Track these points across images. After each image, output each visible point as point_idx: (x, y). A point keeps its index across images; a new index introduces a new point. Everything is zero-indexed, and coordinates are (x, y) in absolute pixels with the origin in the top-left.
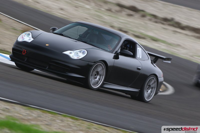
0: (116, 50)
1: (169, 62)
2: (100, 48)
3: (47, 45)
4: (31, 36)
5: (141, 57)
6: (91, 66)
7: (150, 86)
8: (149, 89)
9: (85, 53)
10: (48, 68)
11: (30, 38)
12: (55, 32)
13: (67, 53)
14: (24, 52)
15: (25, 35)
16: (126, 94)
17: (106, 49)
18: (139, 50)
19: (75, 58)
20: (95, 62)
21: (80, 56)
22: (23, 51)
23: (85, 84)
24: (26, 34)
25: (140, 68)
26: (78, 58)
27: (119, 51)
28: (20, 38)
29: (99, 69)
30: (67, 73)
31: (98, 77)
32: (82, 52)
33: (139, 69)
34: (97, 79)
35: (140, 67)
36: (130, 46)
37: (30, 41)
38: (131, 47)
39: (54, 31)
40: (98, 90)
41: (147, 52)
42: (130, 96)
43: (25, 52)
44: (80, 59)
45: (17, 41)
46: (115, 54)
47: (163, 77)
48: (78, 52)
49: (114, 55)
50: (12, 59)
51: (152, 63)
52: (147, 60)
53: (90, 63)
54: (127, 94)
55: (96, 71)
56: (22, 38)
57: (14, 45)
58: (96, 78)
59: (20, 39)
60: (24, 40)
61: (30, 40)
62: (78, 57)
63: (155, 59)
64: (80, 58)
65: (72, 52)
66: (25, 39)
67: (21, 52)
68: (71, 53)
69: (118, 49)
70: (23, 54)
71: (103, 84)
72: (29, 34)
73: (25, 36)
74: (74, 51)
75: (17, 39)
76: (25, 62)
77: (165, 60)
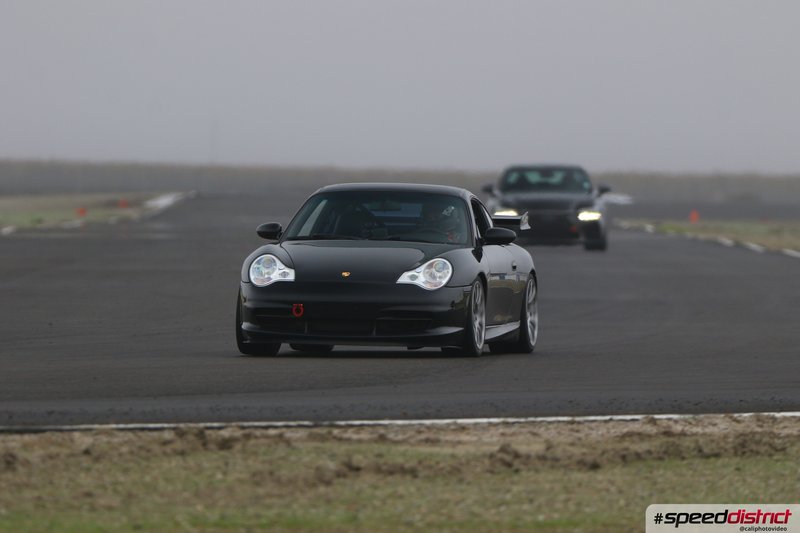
0: (475, 235)
3: (345, 274)
4: (278, 262)
6: (470, 295)
9: (447, 268)
10: (377, 334)
11: (283, 271)
13: (404, 279)
14: (298, 310)
19: (427, 287)
20: (472, 284)
22: (293, 309)
25: (515, 264)
28: (256, 279)
30: (427, 331)
33: (514, 267)
37: (290, 278)
43: (302, 309)
44: (446, 286)
46: (475, 246)
49: (475, 251)
59: (260, 281)
60: (271, 278)
61: (285, 274)
64: (444, 282)
65: (415, 274)
66: (272, 276)
67: (289, 311)
68: (414, 278)
70: (297, 315)
72: (271, 261)
74: (418, 270)
75: (250, 282)
76: (308, 333)
77: (522, 224)
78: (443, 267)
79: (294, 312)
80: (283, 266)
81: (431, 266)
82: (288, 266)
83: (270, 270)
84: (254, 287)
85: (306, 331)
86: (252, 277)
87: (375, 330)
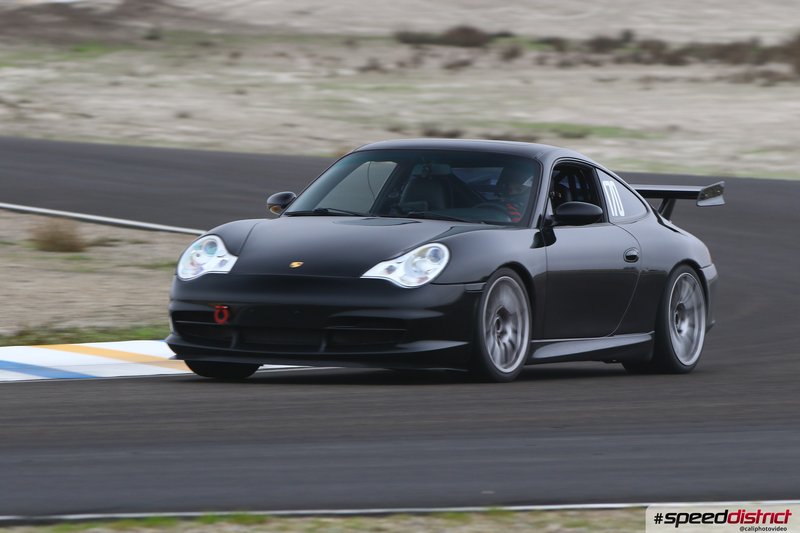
0: (540, 211)
1: (719, 201)
2: (479, 223)
3: (295, 265)
4: (221, 248)
5: (622, 214)
6: (479, 295)
7: (681, 308)
8: (683, 320)
9: (443, 256)
10: (327, 349)
11: (221, 259)
12: (292, 209)
13: (377, 272)
15: (199, 251)
16: (606, 362)
17: (501, 219)
18: (608, 187)
19: (413, 282)
20: (485, 279)
21: (426, 273)
22: (214, 313)
23: (473, 368)
24: (200, 247)
25: (635, 253)
26: (422, 279)
27: (550, 212)
28: (185, 269)
29: (507, 299)
30: (399, 346)
31: (509, 329)
32: (429, 252)
34: (510, 334)
35: (632, 249)
36: (572, 184)
37: (227, 269)
38: (578, 187)
39: (285, 206)
40: (523, 376)
41: (634, 188)
42: (619, 366)
43: (226, 312)
44: (432, 283)
45: (179, 280)
46: (538, 227)
47: (713, 262)
48: (416, 260)
49: (537, 234)
50: (180, 351)
51: (660, 221)
52: (645, 216)
53: (470, 287)
54: (612, 362)
55: (495, 309)
56: (192, 264)
57: (172, 300)
58: (504, 333)
59: (187, 272)
60: (202, 269)
61: (223, 263)
62: (423, 276)
63: (664, 203)
64: (431, 277)
65: (395, 265)
66: (203, 266)
67: (209, 316)
68: (390, 270)
69: (544, 207)
70: (220, 321)
71: (532, 348)
72: (213, 245)
73: (198, 255)
74: (399, 260)
75: (176, 274)
76: (235, 348)
77: (703, 198)
78: (436, 256)
79: (216, 316)
80: (225, 252)
81: (422, 255)
82: (231, 251)
85: (233, 344)
86: (181, 268)
87: (324, 345)
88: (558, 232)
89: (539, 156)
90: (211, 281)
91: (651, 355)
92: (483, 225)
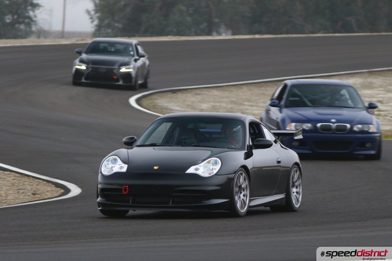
0: (247, 143)
1: (301, 137)
3: (156, 168)
4: (119, 160)
6: (233, 180)
10: (172, 204)
11: (120, 166)
13: (191, 170)
14: (125, 189)
19: (206, 175)
20: (235, 173)
22: (122, 189)
23: (229, 211)
24: (109, 161)
25: (279, 160)
26: (211, 173)
27: (251, 144)
30: (203, 202)
32: (212, 161)
33: (279, 162)
35: (279, 158)
37: (124, 170)
39: (133, 143)
43: (128, 189)
44: (216, 175)
46: (247, 149)
48: (207, 165)
49: (245, 153)
53: (230, 176)
59: (106, 172)
60: (113, 170)
61: (121, 168)
64: (215, 172)
65: (199, 167)
66: (114, 169)
67: (120, 190)
68: (197, 169)
69: (249, 141)
70: (125, 193)
71: (250, 201)
72: (115, 160)
73: (108, 164)
74: (200, 165)
75: (101, 172)
76: (132, 203)
77: (296, 136)
78: (216, 163)
79: (123, 191)
80: (121, 163)
81: (209, 162)
82: (124, 162)
83: (113, 165)
84: (103, 175)
85: (130, 202)
86: (102, 170)
87: (171, 201)
88: (254, 151)
89: (242, 119)
90: (117, 175)
91: (284, 203)
92: (226, 149)
